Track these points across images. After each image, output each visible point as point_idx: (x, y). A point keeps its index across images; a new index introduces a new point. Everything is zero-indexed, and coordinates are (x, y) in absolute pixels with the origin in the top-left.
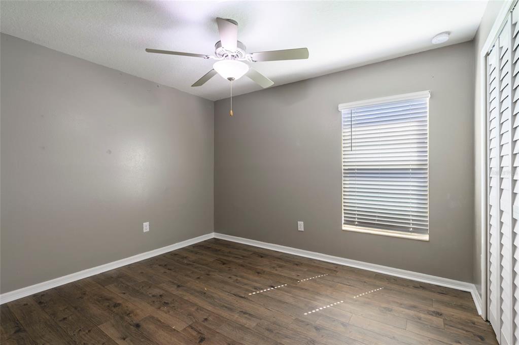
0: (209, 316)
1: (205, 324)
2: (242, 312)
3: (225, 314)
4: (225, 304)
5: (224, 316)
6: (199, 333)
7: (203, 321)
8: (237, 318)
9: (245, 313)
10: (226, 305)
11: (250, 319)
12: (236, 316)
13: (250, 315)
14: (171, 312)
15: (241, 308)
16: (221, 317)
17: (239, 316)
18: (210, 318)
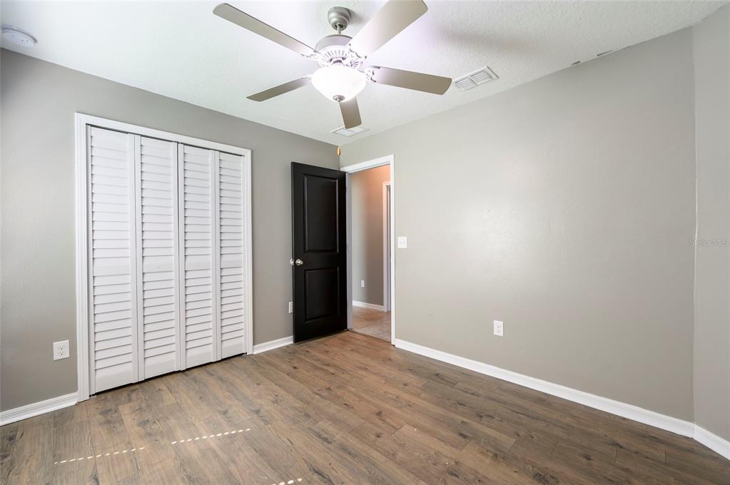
0: (374, 441)
1: (379, 431)
2: (328, 442)
3: (353, 442)
4: (351, 460)
5: (354, 438)
6: (383, 420)
7: (381, 434)
8: (337, 434)
9: (325, 440)
10: (349, 458)
11: (323, 430)
12: (339, 436)
13: (319, 436)
14: (432, 453)
15: (328, 448)
16: (358, 438)
17: (334, 437)
18: (373, 437)
